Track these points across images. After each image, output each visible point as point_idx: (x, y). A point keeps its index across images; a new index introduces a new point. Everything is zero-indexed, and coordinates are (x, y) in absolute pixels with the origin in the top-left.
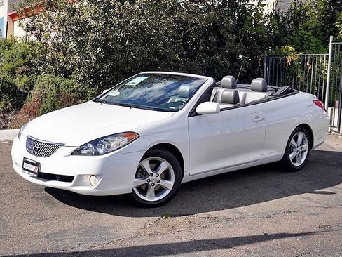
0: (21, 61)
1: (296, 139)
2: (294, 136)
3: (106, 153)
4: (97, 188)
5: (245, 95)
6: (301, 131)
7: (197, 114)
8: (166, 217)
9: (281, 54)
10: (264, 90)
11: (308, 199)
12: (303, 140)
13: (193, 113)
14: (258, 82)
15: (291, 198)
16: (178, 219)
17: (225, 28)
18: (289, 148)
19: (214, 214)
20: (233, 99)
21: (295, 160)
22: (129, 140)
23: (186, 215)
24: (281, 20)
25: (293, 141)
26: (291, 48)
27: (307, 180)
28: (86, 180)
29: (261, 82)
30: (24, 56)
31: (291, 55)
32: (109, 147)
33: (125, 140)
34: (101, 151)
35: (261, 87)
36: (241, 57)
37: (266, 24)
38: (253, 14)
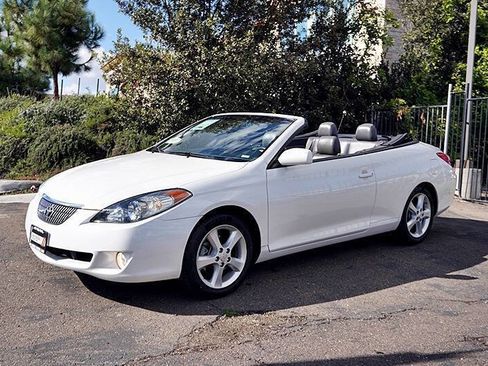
0: (104, 117)
1: (415, 203)
2: (413, 199)
3: (141, 219)
4: (125, 271)
5: (349, 146)
6: (422, 191)
7: (280, 166)
8: (229, 316)
9: (390, 109)
10: (373, 139)
11: (438, 286)
12: (425, 203)
13: (274, 164)
14: (365, 128)
15: (413, 285)
16: (245, 319)
17: (327, 79)
18: (407, 214)
19: (300, 310)
20: (331, 148)
21: (414, 230)
22: (176, 201)
23: (258, 312)
24: (390, 72)
25: (411, 206)
26: (402, 101)
27: (432, 257)
28: (111, 258)
29: (369, 129)
30: (107, 112)
31: (402, 109)
32: (145, 211)
33: (170, 201)
34: (133, 217)
35: (369, 136)
36: (344, 112)
37: (373, 77)
38: (358, 64)
